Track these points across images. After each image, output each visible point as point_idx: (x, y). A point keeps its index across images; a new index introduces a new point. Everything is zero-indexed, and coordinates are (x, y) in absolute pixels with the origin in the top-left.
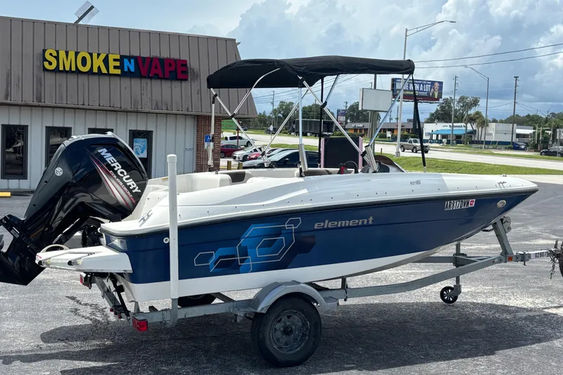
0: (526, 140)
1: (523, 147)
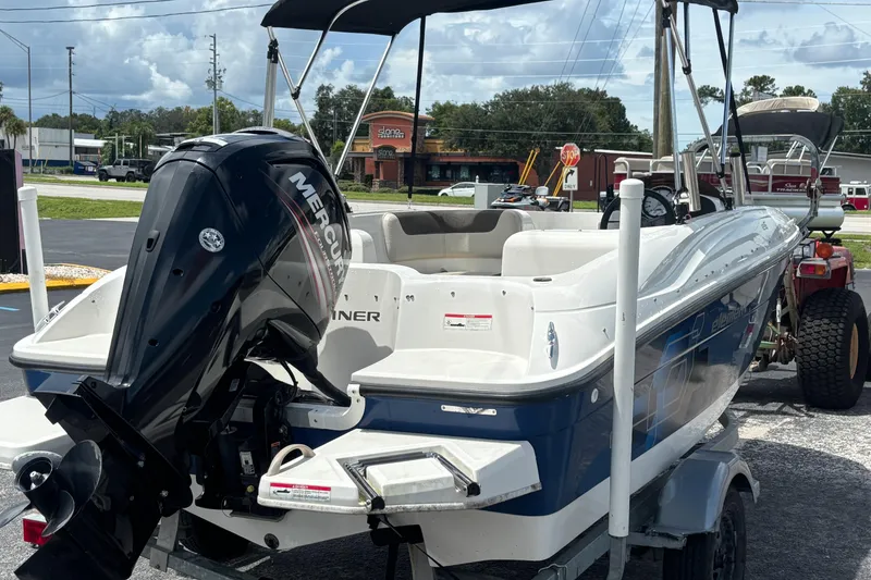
0: (92, 157)
1: (91, 169)
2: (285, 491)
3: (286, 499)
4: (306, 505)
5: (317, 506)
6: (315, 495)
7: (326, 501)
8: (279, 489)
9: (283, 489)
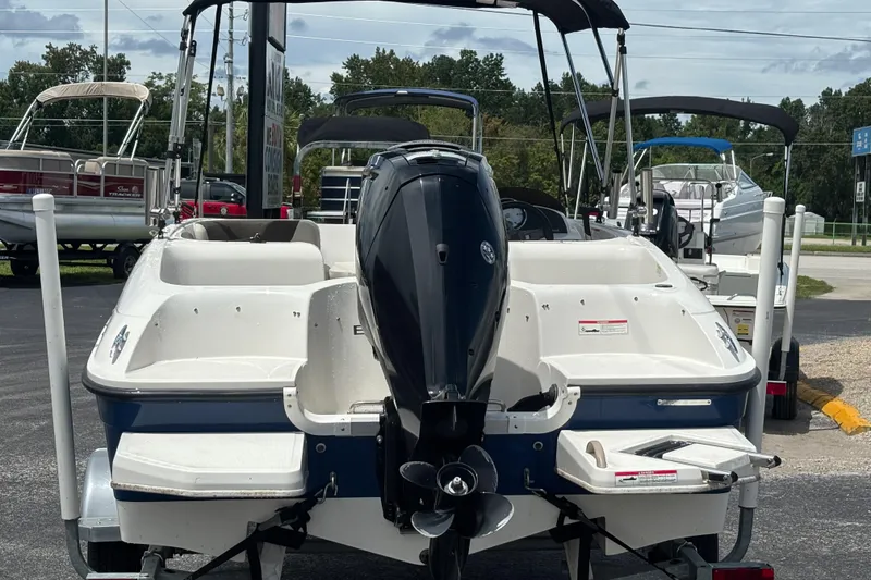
2: (632, 479)
3: (634, 486)
4: (654, 489)
5: (665, 489)
6: (662, 478)
7: (673, 482)
8: (625, 477)
9: (630, 477)
